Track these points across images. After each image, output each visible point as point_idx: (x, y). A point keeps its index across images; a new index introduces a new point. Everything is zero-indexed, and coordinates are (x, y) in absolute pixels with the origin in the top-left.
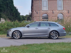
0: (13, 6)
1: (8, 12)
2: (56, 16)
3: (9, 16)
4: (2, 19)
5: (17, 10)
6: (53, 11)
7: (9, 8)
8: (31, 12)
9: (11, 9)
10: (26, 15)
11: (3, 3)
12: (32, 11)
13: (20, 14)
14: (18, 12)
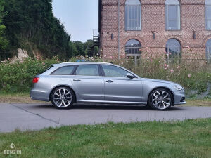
0: (49, 18)
1: (39, 32)
2: (161, 47)
3: (41, 43)
4: (20, 50)
5: (61, 28)
6: (153, 32)
7: (39, 22)
8: (98, 34)
9: (45, 25)
10: (88, 41)
11: (23, 8)
12: (100, 31)
13: (69, 38)
14: (65, 33)
